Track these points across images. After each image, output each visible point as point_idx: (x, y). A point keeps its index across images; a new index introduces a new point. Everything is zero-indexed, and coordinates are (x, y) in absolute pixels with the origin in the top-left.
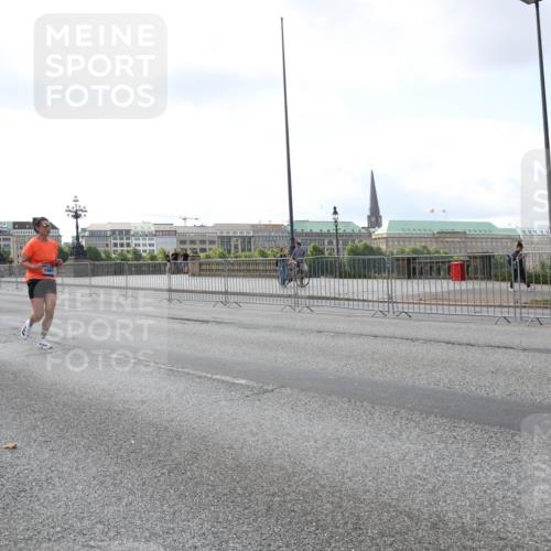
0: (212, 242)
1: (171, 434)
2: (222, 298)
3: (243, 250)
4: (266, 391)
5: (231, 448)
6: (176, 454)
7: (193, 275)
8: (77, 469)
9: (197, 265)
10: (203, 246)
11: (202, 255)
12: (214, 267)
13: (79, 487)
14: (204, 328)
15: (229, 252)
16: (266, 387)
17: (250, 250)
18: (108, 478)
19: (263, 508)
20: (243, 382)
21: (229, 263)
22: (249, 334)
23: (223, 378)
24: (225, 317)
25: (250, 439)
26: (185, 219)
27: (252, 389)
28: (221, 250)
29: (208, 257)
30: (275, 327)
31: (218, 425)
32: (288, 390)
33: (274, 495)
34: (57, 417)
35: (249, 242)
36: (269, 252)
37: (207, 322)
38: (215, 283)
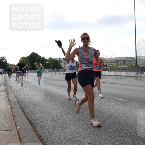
0: (114, 62)
1: (101, 113)
2: (116, 77)
3: (122, 64)
4: (128, 102)
5: (117, 117)
6: (103, 119)
7: (109, 71)
8: (77, 121)
9: (110, 68)
10: (111, 63)
11: (111, 66)
12: (114, 69)
13: (77, 126)
14: (111, 85)
15: (119, 65)
16: (128, 101)
17: (124, 64)
18: (84, 124)
19: (125, 134)
20: (121, 100)
21: (119, 68)
22: (124, 87)
23: (116, 98)
24: (117, 82)
25: (123, 115)
26: (107, 56)
27: (124, 102)
28: (116, 64)
29: (113, 66)
30: (131, 85)
31: (114, 111)
32: (134, 102)
33: (129, 131)
34: (73, 108)
35: (124, 62)
36: (130, 65)
37: (112, 83)
38: (115, 73)
